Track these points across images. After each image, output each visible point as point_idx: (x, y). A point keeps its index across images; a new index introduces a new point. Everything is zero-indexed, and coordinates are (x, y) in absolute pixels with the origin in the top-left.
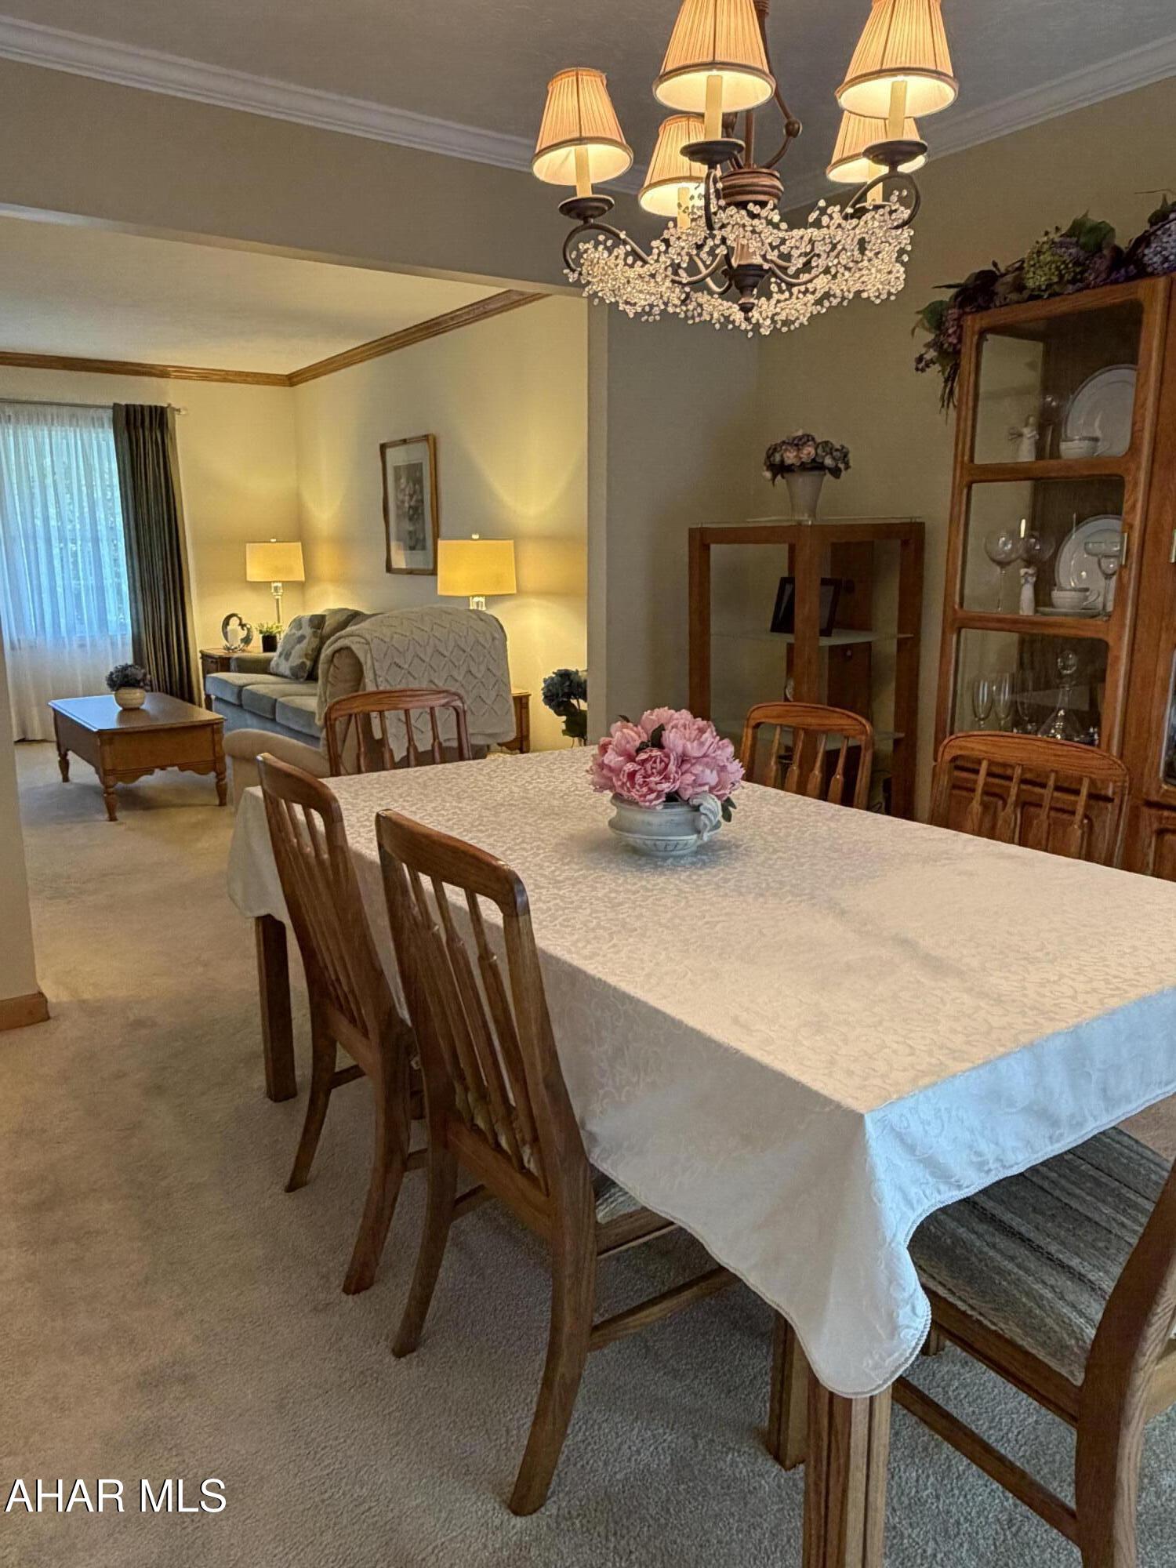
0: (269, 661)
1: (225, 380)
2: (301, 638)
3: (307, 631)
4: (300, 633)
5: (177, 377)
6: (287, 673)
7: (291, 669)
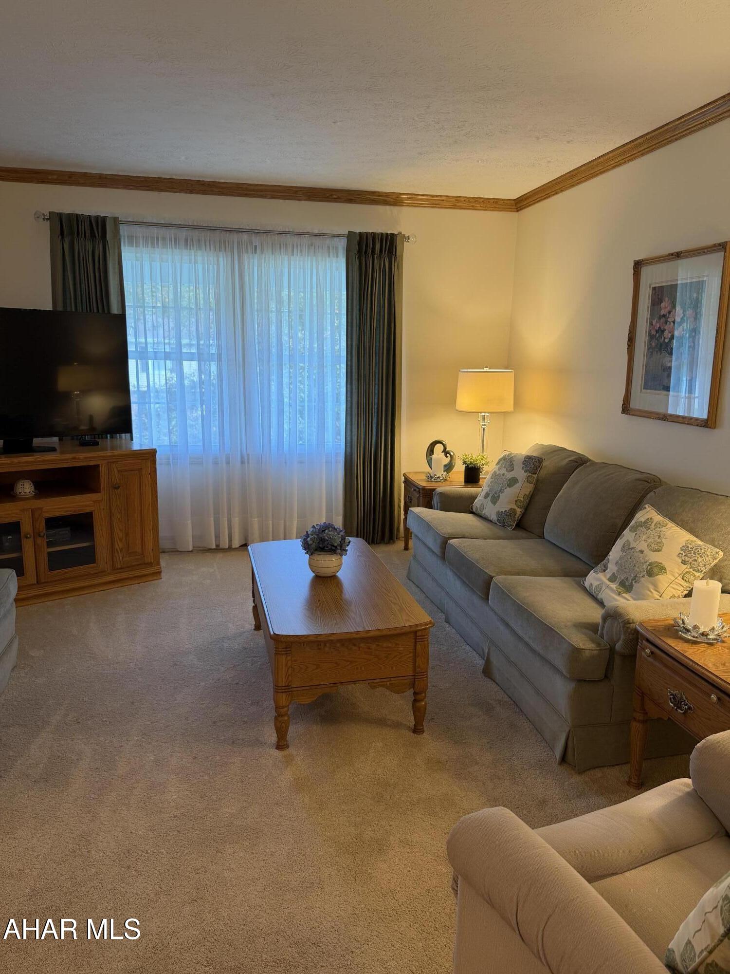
0: (473, 498)
1: (454, 207)
2: (512, 482)
3: (520, 474)
4: (509, 475)
5: (410, 205)
6: (494, 517)
7: (498, 514)
